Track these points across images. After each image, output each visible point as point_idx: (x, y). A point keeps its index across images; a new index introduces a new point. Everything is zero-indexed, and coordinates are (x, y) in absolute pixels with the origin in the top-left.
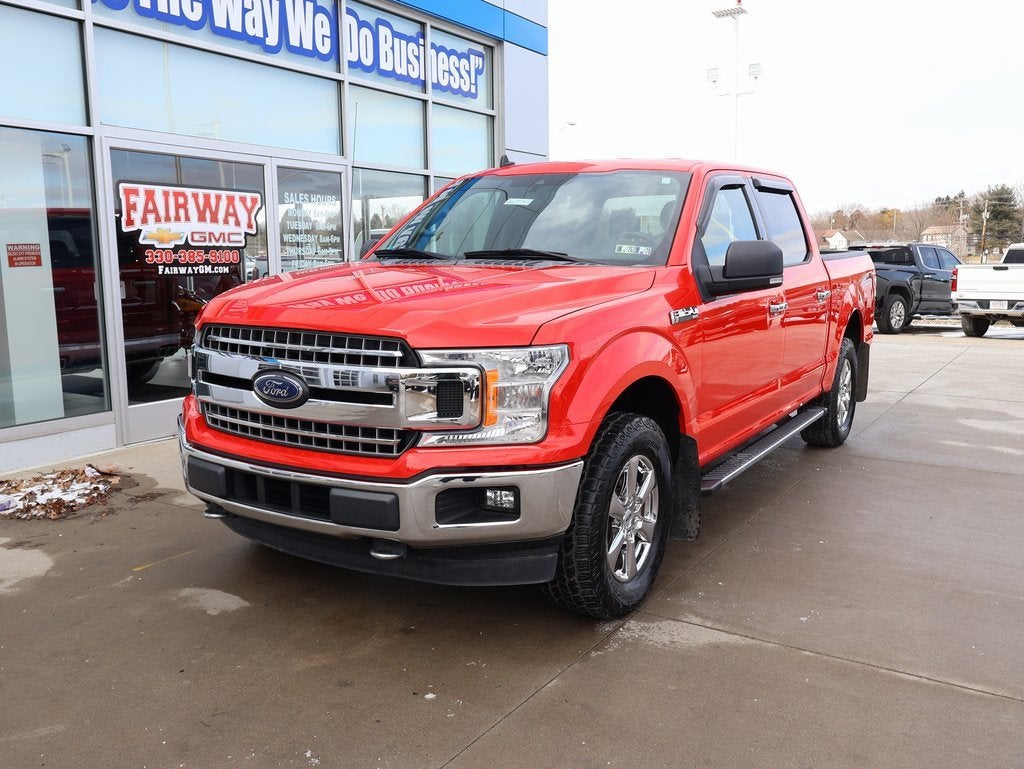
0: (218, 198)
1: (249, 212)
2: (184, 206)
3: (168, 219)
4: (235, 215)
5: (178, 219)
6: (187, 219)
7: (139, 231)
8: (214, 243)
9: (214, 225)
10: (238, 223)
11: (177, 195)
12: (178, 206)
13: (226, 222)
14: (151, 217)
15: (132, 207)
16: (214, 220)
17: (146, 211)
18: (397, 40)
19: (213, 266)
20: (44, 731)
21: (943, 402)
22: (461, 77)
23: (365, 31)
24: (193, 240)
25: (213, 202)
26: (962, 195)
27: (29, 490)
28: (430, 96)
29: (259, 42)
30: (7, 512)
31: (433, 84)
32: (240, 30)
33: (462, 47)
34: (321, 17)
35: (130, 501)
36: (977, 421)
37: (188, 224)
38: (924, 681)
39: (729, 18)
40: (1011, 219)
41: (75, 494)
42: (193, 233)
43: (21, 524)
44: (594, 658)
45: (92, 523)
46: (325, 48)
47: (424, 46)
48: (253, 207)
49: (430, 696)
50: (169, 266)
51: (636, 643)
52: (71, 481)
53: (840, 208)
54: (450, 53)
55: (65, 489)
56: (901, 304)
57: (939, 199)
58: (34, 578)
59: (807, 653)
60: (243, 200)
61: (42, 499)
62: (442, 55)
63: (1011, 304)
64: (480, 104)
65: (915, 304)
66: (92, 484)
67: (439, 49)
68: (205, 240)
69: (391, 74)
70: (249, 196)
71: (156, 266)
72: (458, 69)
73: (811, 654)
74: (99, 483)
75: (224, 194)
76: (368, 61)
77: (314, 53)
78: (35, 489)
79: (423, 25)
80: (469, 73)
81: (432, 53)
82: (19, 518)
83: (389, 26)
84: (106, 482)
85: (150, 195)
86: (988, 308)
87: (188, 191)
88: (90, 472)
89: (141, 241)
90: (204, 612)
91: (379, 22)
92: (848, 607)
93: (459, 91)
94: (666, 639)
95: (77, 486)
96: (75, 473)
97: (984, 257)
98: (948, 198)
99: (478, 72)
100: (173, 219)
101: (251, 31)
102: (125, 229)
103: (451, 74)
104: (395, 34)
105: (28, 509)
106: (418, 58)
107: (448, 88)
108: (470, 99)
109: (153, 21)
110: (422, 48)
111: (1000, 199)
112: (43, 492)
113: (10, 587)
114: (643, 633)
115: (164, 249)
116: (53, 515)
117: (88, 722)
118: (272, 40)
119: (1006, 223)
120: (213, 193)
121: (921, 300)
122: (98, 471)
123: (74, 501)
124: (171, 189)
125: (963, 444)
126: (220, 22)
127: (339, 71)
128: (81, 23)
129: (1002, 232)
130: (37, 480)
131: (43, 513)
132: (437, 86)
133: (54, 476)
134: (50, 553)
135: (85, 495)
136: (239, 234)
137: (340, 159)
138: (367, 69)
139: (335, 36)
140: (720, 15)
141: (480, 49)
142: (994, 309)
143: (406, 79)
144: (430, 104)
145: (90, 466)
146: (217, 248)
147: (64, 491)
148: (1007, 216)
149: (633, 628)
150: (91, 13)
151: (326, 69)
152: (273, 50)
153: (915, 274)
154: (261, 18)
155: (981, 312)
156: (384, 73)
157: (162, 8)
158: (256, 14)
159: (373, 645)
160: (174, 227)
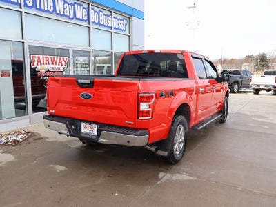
0: (57, 58)
1: (65, 62)
2: (48, 60)
3: (44, 64)
4: (61, 63)
5: (46, 64)
6: (49, 64)
7: (36, 67)
8: (56, 70)
10: (62, 65)
12: (46, 61)
13: (59, 65)
14: (39, 64)
15: (34, 61)
17: (38, 62)
18: (104, 16)
21: (248, 113)
22: (121, 26)
23: (96, 14)
24: (50, 69)
26: (253, 55)
28: (113, 31)
29: (68, 17)
30: (1, 143)
31: (114, 28)
32: (63, 14)
33: (121, 17)
34: (84, 10)
35: (34, 140)
36: (257, 118)
40: (266, 62)
41: (19, 138)
43: (5, 147)
45: (24, 146)
46: (85, 18)
49: (116, 194)
50: (44, 76)
51: (170, 180)
52: (18, 134)
54: (118, 19)
55: (17, 137)
56: (237, 85)
57: (247, 56)
58: (10, 162)
60: (63, 59)
61: (11, 140)
62: (116, 20)
63: (266, 86)
64: (126, 33)
65: (240, 85)
66: (23, 135)
67: (115, 18)
68: (53, 70)
69: (103, 25)
70: (65, 58)
71: (40, 76)
72: (121, 24)
73: (215, 183)
74: (25, 135)
75: (59, 57)
76: (97, 22)
77: (83, 20)
78: (8, 137)
79: (111, 12)
80: (123, 24)
81: (114, 19)
82: (4, 145)
83: (102, 12)
84: (27, 135)
85: (39, 58)
87: (49, 57)
88: (23, 132)
89: (36, 70)
90: (56, 171)
91: (100, 11)
93: (121, 29)
94: (177, 179)
95: (20, 136)
96: (19, 132)
97: (258, 72)
98: (249, 56)
99: (126, 24)
101: (66, 14)
102: (32, 67)
103: (119, 25)
104: (104, 14)
105: (7, 142)
106: (110, 21)
107: (118, 29)
108: (123, 32)
109: (40, 11)
110: (111, 18)
111: (263, 56)
112: (11, 137)
113: (4, 164)
114: (171, 177)
115: (42, 72)
116: (14, 144)
118: (72, 16)
119: (264, 63)
121: (242, 84)
122: (25, 132)
123: (19, 140)
124: (45, 56)
125: (253, 125)
126: (58, 12)
127: (89, 24)
128: (21, 12)
130: (9, 134)
131: (11, 143)
133: (13, 133)
134: (13, 155)
135: (22, 138)
136: (62, 68)
137: (89, 48)
138: (97, 24)
139: (88, 15)
141: (126, 18)
142: (261, 87)
143: (107, 26)
144: (113, 33)
145: (23, 130)
146: (57, 72)
148: (264, 61)
149: (168, 176)
150: (24, 10)
151: (86, 24)
152: (72, 19)
153: (240, 78)
154: (69, 10)
155: (258, 88)
156: (101, 25)
157: (43, 8)
158: (67, 9)
159: (101, 180)
160: (45, 66)
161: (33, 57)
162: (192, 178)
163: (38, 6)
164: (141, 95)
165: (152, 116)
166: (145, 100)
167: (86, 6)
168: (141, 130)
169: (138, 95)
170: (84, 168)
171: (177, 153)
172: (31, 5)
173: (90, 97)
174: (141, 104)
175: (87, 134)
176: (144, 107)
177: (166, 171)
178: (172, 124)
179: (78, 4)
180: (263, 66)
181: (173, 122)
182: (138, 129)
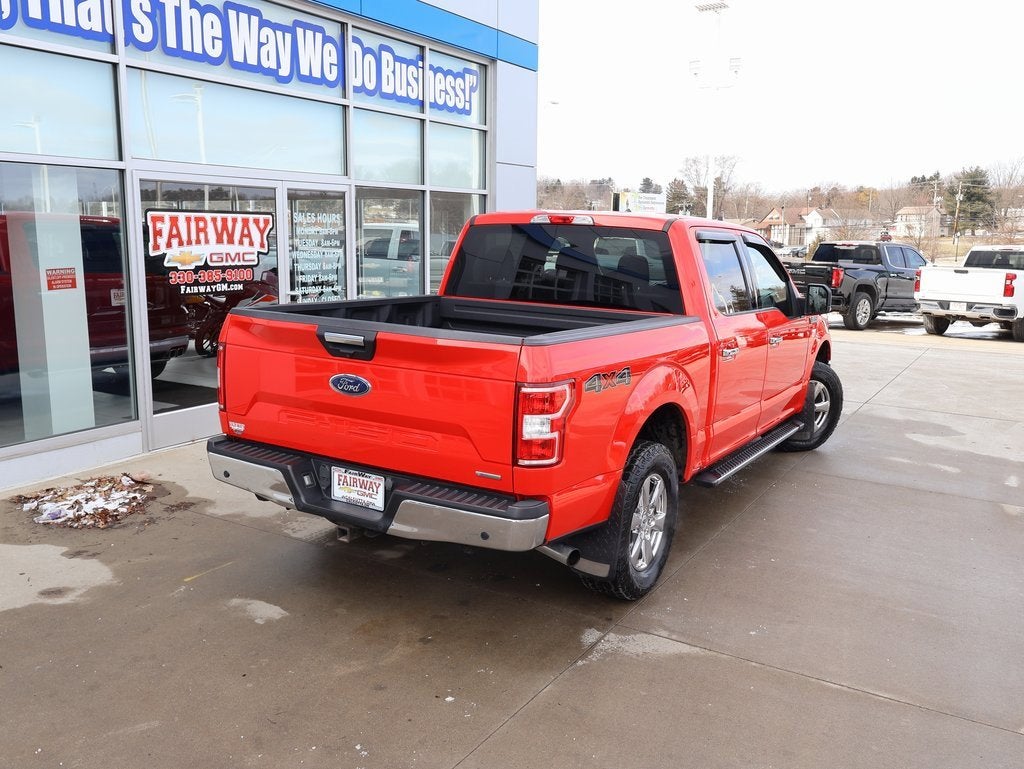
0: (235, 221)
1: (262, 232)
2: (204, 229)
3: (189, 242)
4: (249, 235)
5: (198, 242)
6: (207, 241)
7: (165, 255)
8: (230, 263)
9: (231, 246)
10: (251, 244)
11: (198, 220)
12: (199, 230)
13: (241, 242)
14: (175, 242)
15: (158, 233)
16: (231, 241)
17: (171, 236)
18: (398, 64)
19: (229, 284)
20: (144, 726)
21: (894, 414)
22: (457, 95)
23: (369, 57)
24: (211, 261)
25: (230, 224)
26: (937, 176)
27: (74, 498)
28: (429, 115)
29: (272, 73)
30: (59, 521)
31: (430, 103)
32: (256, 64)
33: (457, 66)
34: (329, 46)
35: (166, 510)
36: (922, 436)
37: (207, 246)
38: (845, 689)
39: (712, 11)
40: (984, 201)
41: (116, 502)
42: (211, 255)
43: (74, 533)
44: (581, 666)
45: (137, 533)
46: (332, 76)
47: (423, 68)
48: (265, 228)
49: (449, 699)
50: (190, 285)
51: (615, 653)
52: (110, 489)
53: (817, 185)
54: (447, 73)
55: (107, 498)
56: (867, 302)
57: (915, 178)
58: (100, 587)
59: (754, 664)
60: (256, 222)
61: (88, 508)
62: (440, 76)
63: (970, 306)
64: (474, 120)
65: (881, 301)
66: (129, 492)
67: (436, 70)
68: (222, 261)
69: (393, 97)
70: (262, 218)
71: (179, 285)
72: (454, 88)
73: (757, 665)
74: (135, 491)
75: (240, 217)
76: (371, 86)
77: (322, 81)
78: (80, 497)
79: (422, 48)
80: (463, 91)
81: (429, 74)
82: (71, 527)
83: (389, 50)
84: (142, 491)
85: (174, 221)
86: (948, 308)
87: (208, 216)
88: (126, 481)
89: (166, 264)
90: (252, 621)
91: (383, 48)
92: (790, 622)
93: (454, 109)
94: (640, 651)
95: (116, 495)
96: (111, 480)
97: (956, 240)
98: (924, 178)
99: (472, 89)
100: (194, 242)
101: (265, 64)
102: (152, 253)
103: (447, 93)
104: (397, 59)
105: (78, 518)
106: (417, 79)
107: (444, 107)
108: (464, 116)
109: (178, 59)
110: (420, 70)
111: (974, 182)
112: (87, 500)
113: (81, 596)
114: (621, 644)
115: (185, 271)
116: (101, 524)
117: (177, 719)
118: (284, 71)
119: (978, 206)
120: (230, 217)
121: (886, 297)
122: (133, 480)
123: (116, 510)
124: (193, 215)
125: (905, 461)
126: (238, 57)
127: (344, 97)
128: (115, 66)
129: (975, 213)
130: (79, 488)
131: (92, 522)
132: (434, 105)
133: (93, 484)
134: (107, 562)
135: (125, 504)
136: (253, 253)
137: (344, 179)
138: (370, 93)
139: (341, 63)
140: (702, 9)
141: (474, 67)
142: (955, 310)
143: (406, 100)
144: (427, 122)
145: (125, 474)
146: (233, 268)
147: (106, 500)
148: (980, 198)
149: (612, 640)
150: (124, 56)
151: (334, 96)
152: (285, 80)
153: (881, 273)
154: (275, 51)
155: (942, 312)
156: (386, 96)
157: (187, 47)
158: (270, 47)
159: (398, 653)
160: (195, 250)
161: (155, 220)
162: (685, 649)
163: (172, 43)
164: (524, 390)
165: (561, 456)
166: (538, 406)
167: (333, 31)
168: (523, 498)
169: (518, 388)
170: (341, 611)
171: (642, 564)
172: (146, 37)
173: (363, 388)
174: (527, 418)
175: (350, 504)
176: (535, 427)
177: (606, 624)
178: (625, 477)
179: (306, 26)
180: (974, 215)
181: (628, 469)
182: (514, 498)
